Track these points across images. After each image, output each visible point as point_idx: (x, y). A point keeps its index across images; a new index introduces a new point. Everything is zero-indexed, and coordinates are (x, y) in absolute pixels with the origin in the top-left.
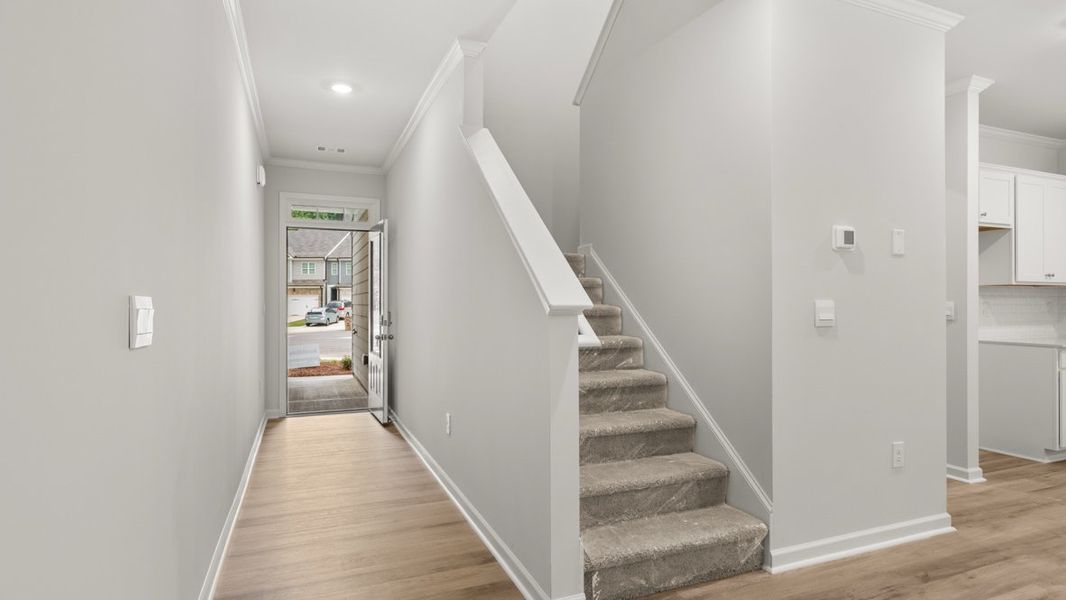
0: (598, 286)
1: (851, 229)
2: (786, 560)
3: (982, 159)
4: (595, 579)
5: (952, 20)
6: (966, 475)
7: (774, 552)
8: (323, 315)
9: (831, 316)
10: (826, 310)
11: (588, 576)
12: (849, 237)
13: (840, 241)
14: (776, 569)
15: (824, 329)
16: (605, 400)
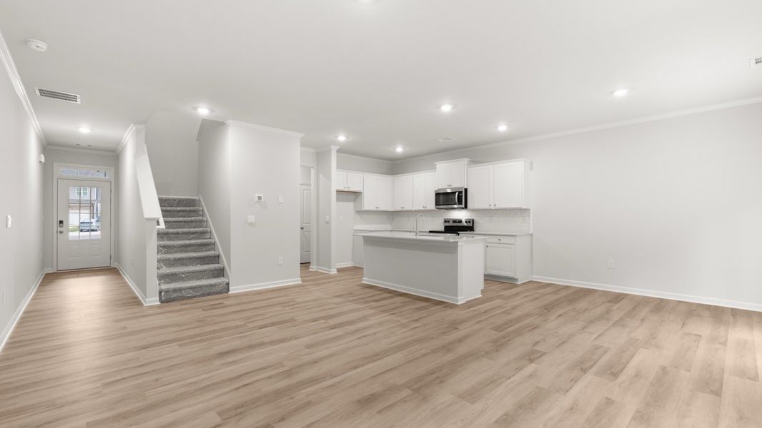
0: (200, 210)
1: (260, 195)
2: (234, 290)
3: (338, 168)
4: (163, 293)
5: (301, 135)
6: (330, 271)
7: (231, 288)
8: (94, 224)
9: (254, 220)
10: (251, 219)
11: (160, 293)
12: (260, 198)
13: (256, 199)
14: (230, 293)
15: (251, 224)
16: (189, 249)
